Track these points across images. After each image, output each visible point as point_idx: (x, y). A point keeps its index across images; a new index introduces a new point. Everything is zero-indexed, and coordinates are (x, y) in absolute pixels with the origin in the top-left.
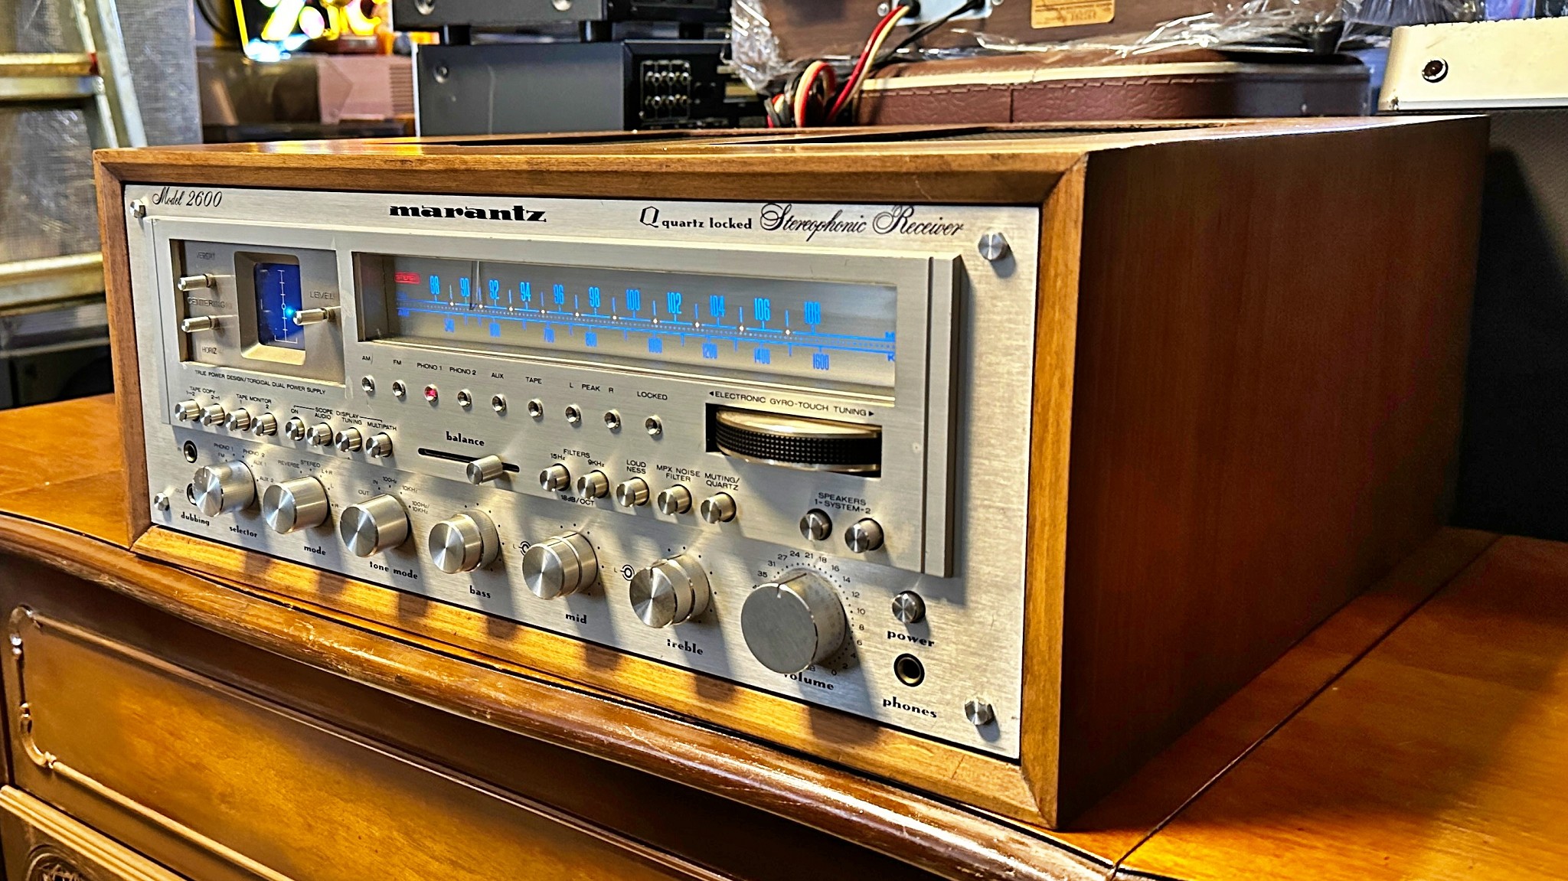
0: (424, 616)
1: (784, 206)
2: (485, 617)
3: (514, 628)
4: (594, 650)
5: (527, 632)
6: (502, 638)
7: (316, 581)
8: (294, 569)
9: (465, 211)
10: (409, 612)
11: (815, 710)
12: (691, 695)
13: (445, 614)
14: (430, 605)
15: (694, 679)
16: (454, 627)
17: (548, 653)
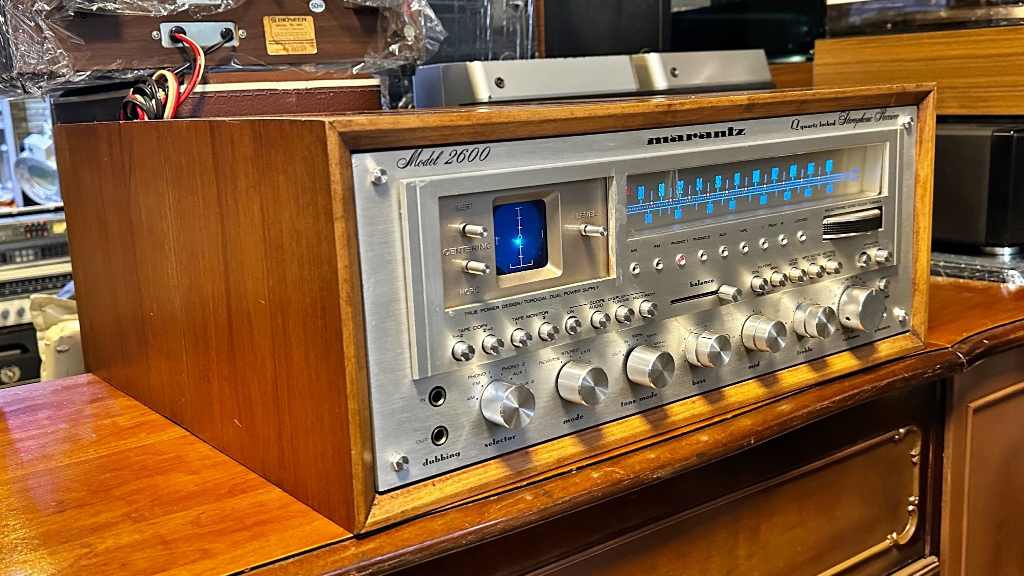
0: (668, 417)
1: (847, 112)
2: (701, 396)
3: (720, 393)
4: (763, 379)
5: (728, 390)
6: (718, 401)
7: (579, 442)
8: (553, 445)
9: (699, 135)
10: (658, 421)
11: (855, 350)
12: (814, 372)
13: (679, 409)
14: (666, 409)
15: (810, 365)
16: (690, 412)
17: (746, 394)
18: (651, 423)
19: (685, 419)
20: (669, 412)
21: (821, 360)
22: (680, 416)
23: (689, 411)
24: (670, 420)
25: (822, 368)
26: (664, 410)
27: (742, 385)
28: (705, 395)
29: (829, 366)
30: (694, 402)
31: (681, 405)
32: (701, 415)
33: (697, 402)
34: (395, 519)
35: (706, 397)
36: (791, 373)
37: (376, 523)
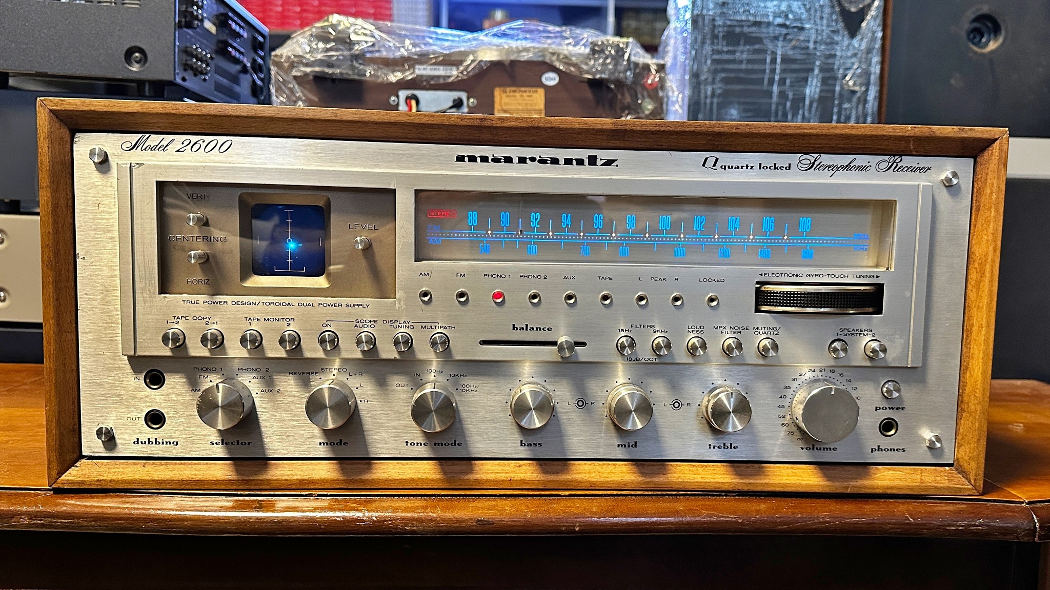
2: (536, 462)
3: (564, 465)
4: (642, 465)
5: (577, 464)
6: (558, 474)
7: (337, 470)
8: (305, 464)
10: (456, 473)
11: (823, 467)
12: (733, 477)
13: (494, 468)
14: (475, 464)
15: (731, 466)
16: (509, 475)
17: (605, 475)
18: (445, 473)
19: (496, 481)
20: (477, 468)
21: (756, 465)
22: (491, 477)
23: (506, 473)
24: (472, 477)
25: (754, 475)
26: (471, 464)
27: (603, 464)
28: (541, 462)
29: (766, 475)
30: (520, 466)
31: (499, 465)
32: (522, 481)
33: (524, 467)
34: (90, 485)
35: (541, 465)
36: (694, 469)
37: (68, 482)
